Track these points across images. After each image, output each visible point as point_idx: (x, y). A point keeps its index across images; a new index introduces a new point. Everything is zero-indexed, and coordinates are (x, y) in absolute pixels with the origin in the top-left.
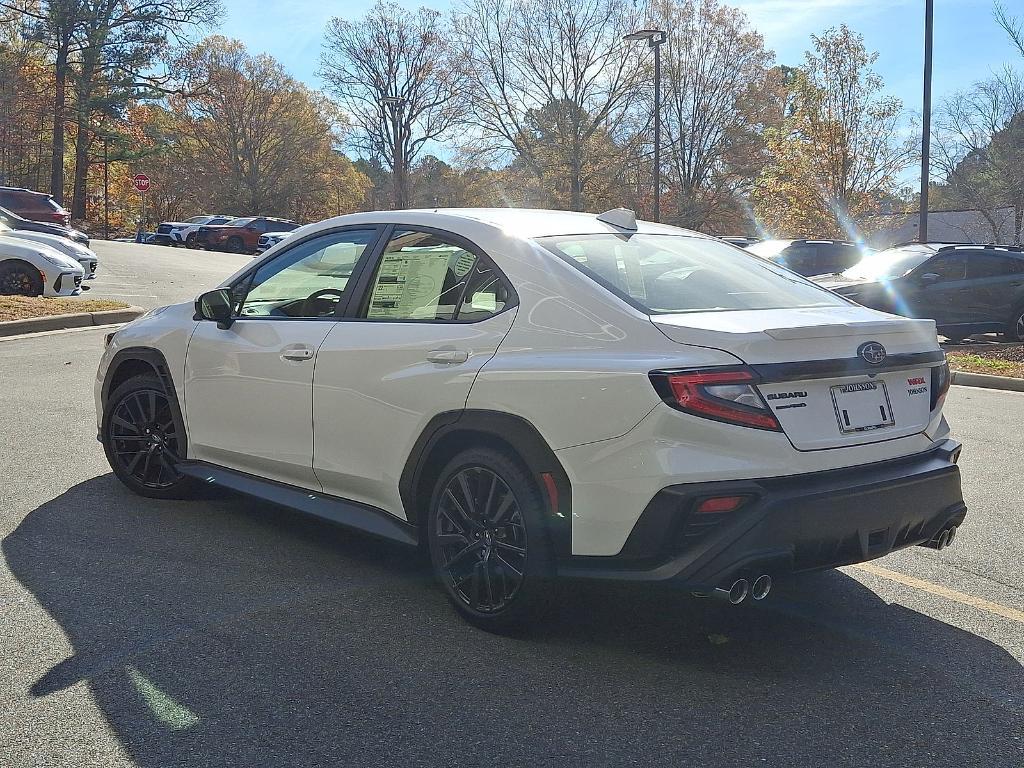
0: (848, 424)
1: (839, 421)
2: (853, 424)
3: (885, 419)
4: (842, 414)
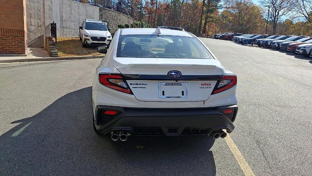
0: (163, 95)
4: (162, 92)
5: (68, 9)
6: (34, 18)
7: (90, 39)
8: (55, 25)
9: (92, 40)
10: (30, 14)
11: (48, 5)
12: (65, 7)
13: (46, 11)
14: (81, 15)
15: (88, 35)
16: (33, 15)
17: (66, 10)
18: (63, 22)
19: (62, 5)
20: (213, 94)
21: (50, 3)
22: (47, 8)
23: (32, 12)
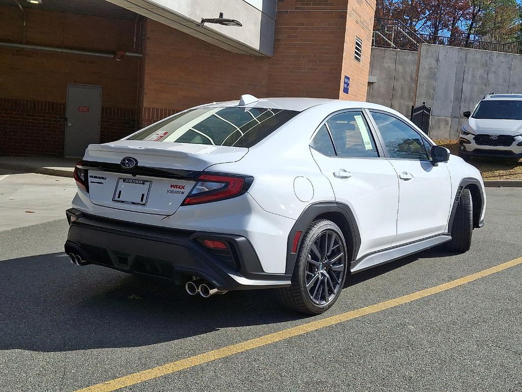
0: (119, 197)
1: (115, 194)
2: (121, 199)
3: (142, 200)
4: (118, 192)
5: (480, 72)
6: (401, 97)
7: (473, 142)
8: (429, 110)
9: (478, 142)
10: (394, 89)
11: (427, 67)
12: (471, 69)
13: (421, 80)
14: (514, 85)
15: (469, 131)
16: (399, 91)
17: (473, 76)
18: (462, 104)
19: (465, 65)
20: (183, 204)
21: (434, 62)
22: (423, 73)
23: (398, 85)
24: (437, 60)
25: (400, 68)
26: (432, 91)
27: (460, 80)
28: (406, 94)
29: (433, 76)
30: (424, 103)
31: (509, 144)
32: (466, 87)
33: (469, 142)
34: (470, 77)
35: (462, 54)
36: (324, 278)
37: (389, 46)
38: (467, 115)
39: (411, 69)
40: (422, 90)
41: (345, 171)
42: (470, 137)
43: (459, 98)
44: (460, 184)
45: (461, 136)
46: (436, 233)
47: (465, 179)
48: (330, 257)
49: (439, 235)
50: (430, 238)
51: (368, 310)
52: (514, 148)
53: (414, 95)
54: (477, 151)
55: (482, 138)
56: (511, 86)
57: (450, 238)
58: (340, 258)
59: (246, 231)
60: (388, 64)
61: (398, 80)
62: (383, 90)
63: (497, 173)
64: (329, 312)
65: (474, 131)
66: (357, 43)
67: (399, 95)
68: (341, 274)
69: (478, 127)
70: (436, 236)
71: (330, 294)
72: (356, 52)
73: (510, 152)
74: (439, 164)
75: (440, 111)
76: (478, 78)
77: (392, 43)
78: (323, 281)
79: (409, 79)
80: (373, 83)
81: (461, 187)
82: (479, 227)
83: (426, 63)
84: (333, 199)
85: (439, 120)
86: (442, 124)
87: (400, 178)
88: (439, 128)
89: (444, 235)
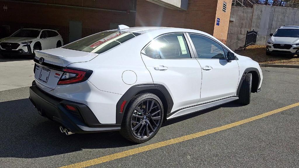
0: (41, 77)
5: (281, 16)
7: (272, 47)
8: (256, 33)
9: (275, 48)
10: (242, 24)
11: (257, 15)
12: (276, 15)
13: (254, 20)
14: (296, 22)
15: (271, 42)
16: (245, 24)
17: (277, 18)
18: (272, 30)
19: (274, 13)
20: (58, 84)
21: (260, 13)
22: (255, 17)
23: (244, 22)
24: (261, 12)
25: (245, 15)
26: (258, 24)
27: (271, 20)
28: (247, 25)
29: (259, 18)
30: (254, 30)
31: (289, 49)
32: (274, 23)
33: (270, 47)
34: (276, 19)
35: (273, 9)
36: (146, 124)
37: (241, 6)
38: (271, 35)
39: (250, 15)
40: (254, 24)
41: (164, 67)
42: (271, 45)
43: (270, 28)
44: (245, 71)
45: (267, 44)
46: (229, 96)
47: (248, 68)
48: (151, 112)
49: (230, 97)
50: (225, 98)
51: (173, 141)
52: (292, 50)
53: (250, 26)
54: (274, 51)
55: (276, 46)
56: (295, 23)
57: (238, 98)
58: (158, 113)
59: (86, 102)
60: (240, 13)
61: (244, 20)
62: (237, 25)
63: (282, 61)
64: (148, 142)
65: (273, 42)
66: (224, 4)
67: (244, 26)
68: (159, 121)
69: (275, 40)
70: (229, 97)
71: (150, 132)
72: (223, 8)
73: (290, 52)
74: (232, 61)
75: (262, 33)
76: (279, 19)
77: (242, 4)
78: (145, 126)
79: (249, 20)
80: (233, 21)
81: (245, 73)
82: (257, 92)
83: (256, 13)
84: (152, 82)
85: (261, 37)
86: (262, 39)
87: (203, 69)
88: (261, 40)
89: (233, 97)
